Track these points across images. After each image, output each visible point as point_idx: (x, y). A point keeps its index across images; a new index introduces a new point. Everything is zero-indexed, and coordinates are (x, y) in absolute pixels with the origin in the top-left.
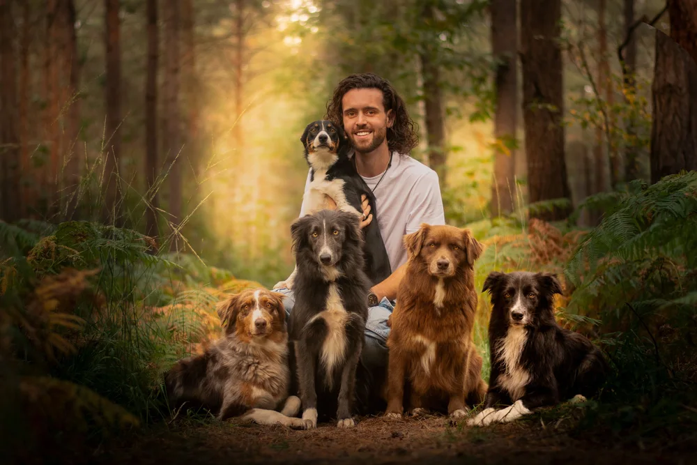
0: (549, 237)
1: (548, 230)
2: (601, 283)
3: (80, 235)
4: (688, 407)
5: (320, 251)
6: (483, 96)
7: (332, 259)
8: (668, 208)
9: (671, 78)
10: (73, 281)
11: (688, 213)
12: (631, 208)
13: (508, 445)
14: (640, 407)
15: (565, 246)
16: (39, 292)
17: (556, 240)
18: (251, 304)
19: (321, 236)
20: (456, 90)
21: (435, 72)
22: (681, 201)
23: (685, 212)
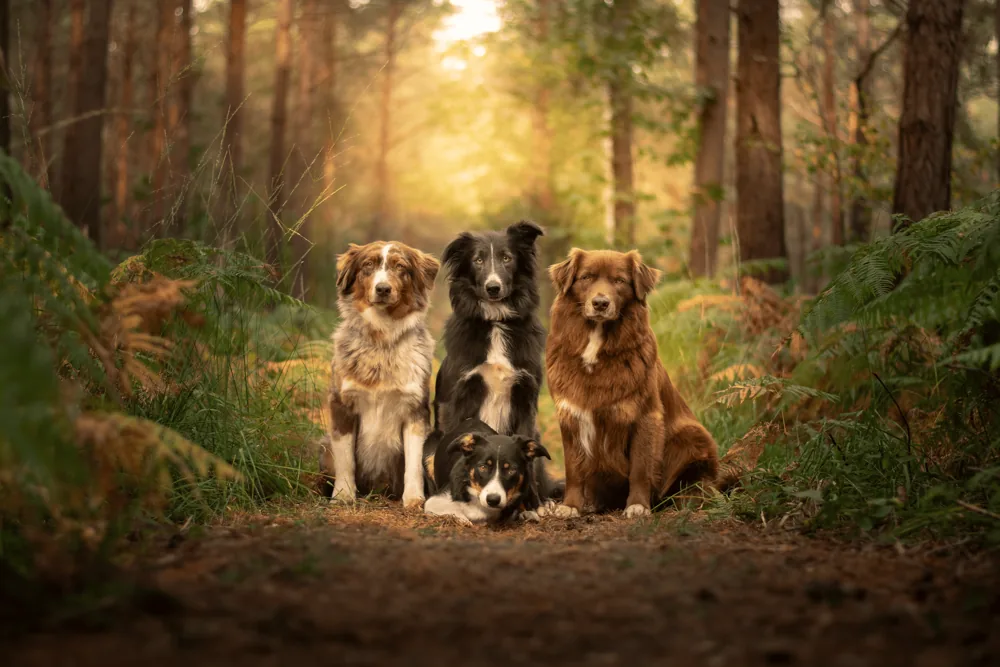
0: (765, 301)
1: (764, 291)
2: (834, 353)
3: (179, 258)
4: (961, 502)
5: (486, 279)
6: (684, 134)
7: (502, 289)
8: (936, 251)
9: (923, 113)
10: (163, 294)
11: (961, 259)
12: (888, 250)
13: (722, 541)
14: (895, 500)
15: (784, 313)
16: (117, 304)
17: (774, 305)
18: (377, 261)
19: (487, 263)
20: (651, 125)
21: (627, 102)
22: (952, 242)
23: (958, 257)
